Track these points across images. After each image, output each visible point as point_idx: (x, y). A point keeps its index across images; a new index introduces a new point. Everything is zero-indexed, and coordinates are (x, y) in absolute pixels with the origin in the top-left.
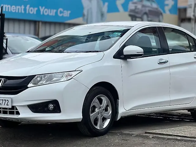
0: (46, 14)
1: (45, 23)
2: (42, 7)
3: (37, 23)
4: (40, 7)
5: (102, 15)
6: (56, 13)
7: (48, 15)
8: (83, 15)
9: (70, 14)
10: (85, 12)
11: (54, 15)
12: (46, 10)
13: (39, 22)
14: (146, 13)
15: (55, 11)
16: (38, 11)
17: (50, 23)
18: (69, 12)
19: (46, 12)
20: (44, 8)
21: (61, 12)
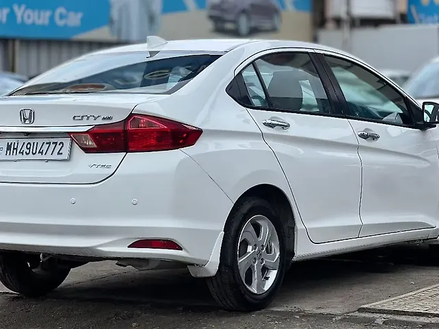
0: (29, 22)
1: (27, 42)
2: (20, 6)
3: (10, 44)
4: (16, 8)
5: (152, 19)
6: (52, 18)
7: (33, 24)
8: (110, 22)
9: (82, 19)
10: (115, 14)
11: (47, 22)
12: (29, 12)
13: (14, 40)
14: (244, 11)
15: (48, 14)
16: (12, 15)
17: (38, 42)
18: (80, 15)
19: (29, 17)
20: (23, 7)
21: (62, 17)
